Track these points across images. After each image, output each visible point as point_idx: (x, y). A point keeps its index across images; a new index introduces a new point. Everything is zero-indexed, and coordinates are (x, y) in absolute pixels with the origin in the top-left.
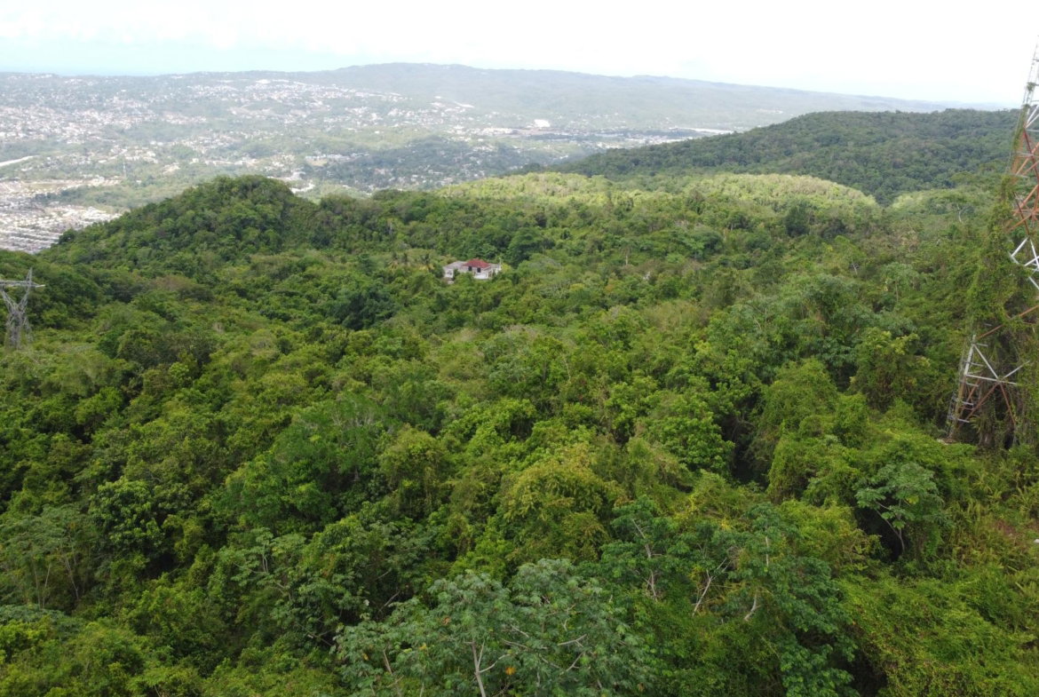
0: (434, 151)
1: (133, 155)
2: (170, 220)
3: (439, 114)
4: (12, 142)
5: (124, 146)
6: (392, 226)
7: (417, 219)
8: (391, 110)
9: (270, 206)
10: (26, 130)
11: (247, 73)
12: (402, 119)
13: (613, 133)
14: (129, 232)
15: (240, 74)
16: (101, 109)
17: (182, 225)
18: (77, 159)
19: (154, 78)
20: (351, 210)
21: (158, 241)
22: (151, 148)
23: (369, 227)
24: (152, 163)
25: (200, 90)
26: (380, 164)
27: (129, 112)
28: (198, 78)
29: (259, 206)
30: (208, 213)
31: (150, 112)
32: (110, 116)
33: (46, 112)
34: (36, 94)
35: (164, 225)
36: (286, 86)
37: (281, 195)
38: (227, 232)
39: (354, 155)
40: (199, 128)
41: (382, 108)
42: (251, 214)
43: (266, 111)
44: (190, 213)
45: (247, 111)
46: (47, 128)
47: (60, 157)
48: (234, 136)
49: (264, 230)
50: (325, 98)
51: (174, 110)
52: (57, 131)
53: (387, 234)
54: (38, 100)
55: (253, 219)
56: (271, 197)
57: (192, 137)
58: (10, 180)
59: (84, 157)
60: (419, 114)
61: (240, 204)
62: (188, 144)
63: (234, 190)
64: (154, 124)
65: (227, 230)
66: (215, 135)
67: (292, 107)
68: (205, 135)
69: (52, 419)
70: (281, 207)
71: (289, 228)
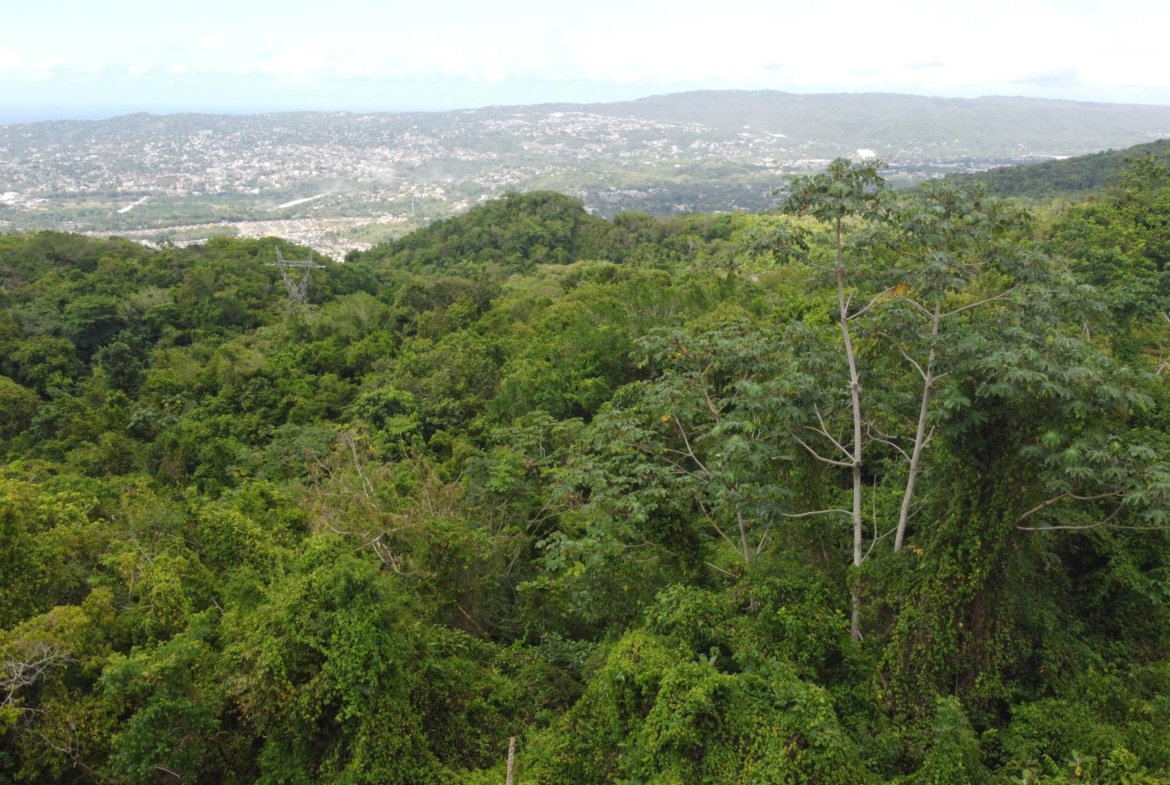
0: (740, 185)
1: (422, 192)
2: (455, 237)
3: (746, 145)
4: (306, 181)
5: (412, 183)
6: (691, 245)
7: (721, 236)
8: (692, 142)
9: (560, 222)
10: (319, 168)
11: (541, 106)
12: (706, 151)
13: (952, 162)
14: (414, 250)
15: (533, 108)
16: (393, 146)
17: (468, 242)
18: (368, 197)
19: (445, 113)
20: (646, 226)
21: (443, 259)
22: (440, 185)
23: (667, 246)
24: (441, 200)
25: (492, 125)
26: (679, 200)
27: (419, 148)
28: (491, 112)
29: (548, 222)
30: (495, 229)
31: (440, 148)
32: (401, 153)
33: (339, 150)
34: (330, 132)
35: (449, 242)
36: (581, 119)
37: (572, 211)
38: (514, 249)
39: (651, 190)
40: (489, 164)
41: (684, 140)
42: (539, 230)
43: (559, 146)
44: (477, 229)
45: (538, 145)
46: (339, 166)
47: (351, 195)
48: (524, 172)
49: (552, 248)
50: (622, 131)
51: (465, 146)
52: (348, 168)
53: (686, 253)
54: (332, 138)
55: (542, 236)
56: (561, 213)
57: (482, 173)
58: (302, 217)
59: (373, 195)
60: (724, 146)
61: (528, 220)
62: (479, 181)
63: (523, 205)
64: (444, 160)
65: (514, 248)
66: (505, 171)
67: (586, 140)
68: (495, 171)
69: (321, 359)
70: (572, 225)
71: (579, 247)
